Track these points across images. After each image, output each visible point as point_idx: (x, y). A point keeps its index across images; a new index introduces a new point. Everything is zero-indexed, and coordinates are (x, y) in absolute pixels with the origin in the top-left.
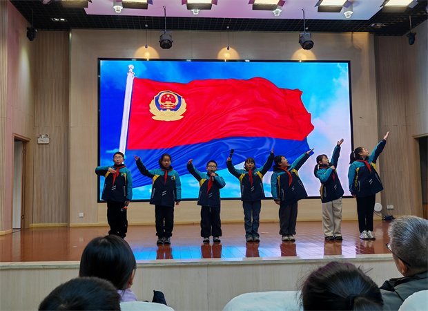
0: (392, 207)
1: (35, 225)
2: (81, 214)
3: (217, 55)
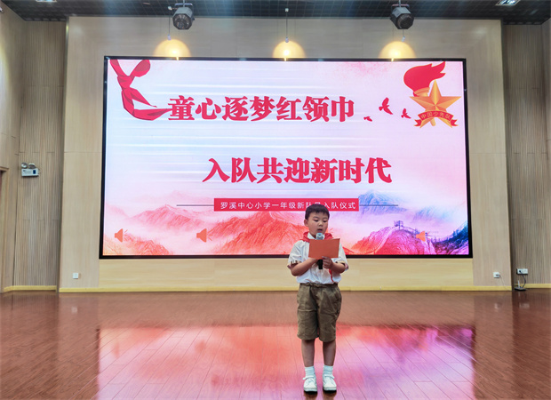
0: (525, 271)
1: (15, 287)
2: (76, 275)
3: (272, 53)
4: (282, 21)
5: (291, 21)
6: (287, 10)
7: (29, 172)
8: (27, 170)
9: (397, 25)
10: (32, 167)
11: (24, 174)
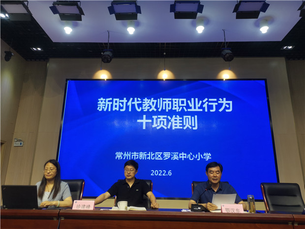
3: (157, 76)
4: (162, 59)
5: (167, 59)
6: (165, 54)
7: (18, 144)
8: (17, 142)
9: (224, 59)
10: (20, 140)
11: (15, 145)
